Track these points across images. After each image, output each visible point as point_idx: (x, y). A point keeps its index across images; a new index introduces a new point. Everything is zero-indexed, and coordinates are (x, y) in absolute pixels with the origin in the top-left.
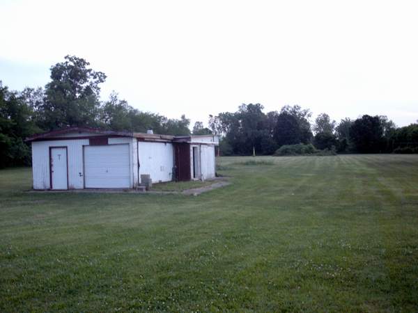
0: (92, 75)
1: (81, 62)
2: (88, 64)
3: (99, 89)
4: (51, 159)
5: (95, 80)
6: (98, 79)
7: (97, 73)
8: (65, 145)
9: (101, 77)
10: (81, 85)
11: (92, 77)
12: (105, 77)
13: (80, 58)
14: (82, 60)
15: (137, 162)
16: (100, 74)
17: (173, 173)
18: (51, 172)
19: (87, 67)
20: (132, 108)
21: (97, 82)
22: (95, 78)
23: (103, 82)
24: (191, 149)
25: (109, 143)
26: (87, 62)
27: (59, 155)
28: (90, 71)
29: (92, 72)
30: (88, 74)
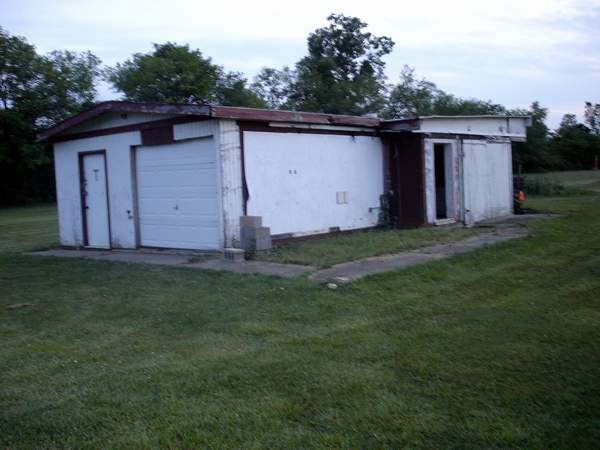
0: (372, 42)
1: (354, 24)
2: (365, 25)
3: (382, 64)
4: (83, 180)
5: (377, 51)
6: (380, 48)
7: (380, 40)
8: (102, 148)
9: (386, 46)
10: (354, 61)
11: (372, 46)
12: (392, 44)
13: (352, 17)
14: (355, 20)
15: (238, 183)
16: (383, 40)
17: (382, 208)
18: (84, 208)
19: (363, 31)
20: (443, 93)
21: (380, 54)
22: (376, 47)
23: (388, 52)
24: (429, 146)
25: (176, 137)
26: (362, 21)
27: (96, 171)
28: (368, 35)
29: (372, 38)
30: (366, 42)
